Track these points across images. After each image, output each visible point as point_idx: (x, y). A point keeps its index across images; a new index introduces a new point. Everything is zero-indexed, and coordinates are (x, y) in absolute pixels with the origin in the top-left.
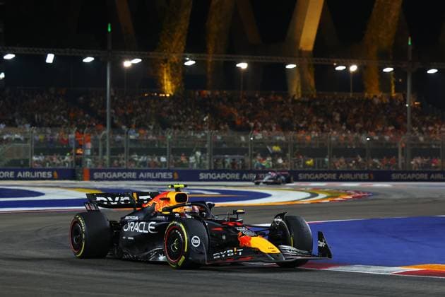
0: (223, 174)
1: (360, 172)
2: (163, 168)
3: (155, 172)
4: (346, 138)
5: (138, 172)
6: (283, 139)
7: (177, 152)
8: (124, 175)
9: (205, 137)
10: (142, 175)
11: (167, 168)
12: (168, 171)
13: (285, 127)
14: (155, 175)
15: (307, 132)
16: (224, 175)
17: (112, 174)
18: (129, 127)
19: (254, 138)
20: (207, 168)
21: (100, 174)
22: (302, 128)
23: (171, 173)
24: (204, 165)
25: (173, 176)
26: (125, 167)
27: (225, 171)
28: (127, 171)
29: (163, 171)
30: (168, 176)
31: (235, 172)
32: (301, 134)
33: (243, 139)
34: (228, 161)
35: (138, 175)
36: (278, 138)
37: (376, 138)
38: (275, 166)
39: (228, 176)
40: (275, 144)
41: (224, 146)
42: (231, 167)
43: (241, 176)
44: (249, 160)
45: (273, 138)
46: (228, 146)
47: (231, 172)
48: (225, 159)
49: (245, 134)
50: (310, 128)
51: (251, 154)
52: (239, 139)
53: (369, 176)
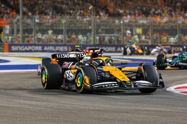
2: (60, 43)
3: (55, 46)
5: (43, 46)
6: (145, 22)
7: (69, 31)
8: (33, 48)
9: (89, 21)
10: (46, 48)
11: (63, 43)
12: (64, 45)
13: (146, 14)
14: (55, 49)
15: (162, 17)
17: (24, 48)
18: (34, 14)
19: (123, 22)
20: (92, 43)
21: (16, 47)
22: (158, 14)
23: (66, 47)
25: (68, 49)
26: (34, 43)
28: (35, 45)
29: (61, 46)
30: (64, 49)
31: (112, 46)
32: (158, 19)
33: (117, 22)
34: (107, 39)
35: (43, 48)
36: (141, 22)
38: (140, 42)
39: (107, 49)
40: (139, 26)
41: (102, 27)
42: (109, 43)
43: (116, 49)
44: (121, 37)
45: (138, 22)
46: (105, 27)
47: (109, 46)
48: (104, 37)
49: (118, 19)
50: (163, 15)
51: (123, 34)
52: (114, 22)
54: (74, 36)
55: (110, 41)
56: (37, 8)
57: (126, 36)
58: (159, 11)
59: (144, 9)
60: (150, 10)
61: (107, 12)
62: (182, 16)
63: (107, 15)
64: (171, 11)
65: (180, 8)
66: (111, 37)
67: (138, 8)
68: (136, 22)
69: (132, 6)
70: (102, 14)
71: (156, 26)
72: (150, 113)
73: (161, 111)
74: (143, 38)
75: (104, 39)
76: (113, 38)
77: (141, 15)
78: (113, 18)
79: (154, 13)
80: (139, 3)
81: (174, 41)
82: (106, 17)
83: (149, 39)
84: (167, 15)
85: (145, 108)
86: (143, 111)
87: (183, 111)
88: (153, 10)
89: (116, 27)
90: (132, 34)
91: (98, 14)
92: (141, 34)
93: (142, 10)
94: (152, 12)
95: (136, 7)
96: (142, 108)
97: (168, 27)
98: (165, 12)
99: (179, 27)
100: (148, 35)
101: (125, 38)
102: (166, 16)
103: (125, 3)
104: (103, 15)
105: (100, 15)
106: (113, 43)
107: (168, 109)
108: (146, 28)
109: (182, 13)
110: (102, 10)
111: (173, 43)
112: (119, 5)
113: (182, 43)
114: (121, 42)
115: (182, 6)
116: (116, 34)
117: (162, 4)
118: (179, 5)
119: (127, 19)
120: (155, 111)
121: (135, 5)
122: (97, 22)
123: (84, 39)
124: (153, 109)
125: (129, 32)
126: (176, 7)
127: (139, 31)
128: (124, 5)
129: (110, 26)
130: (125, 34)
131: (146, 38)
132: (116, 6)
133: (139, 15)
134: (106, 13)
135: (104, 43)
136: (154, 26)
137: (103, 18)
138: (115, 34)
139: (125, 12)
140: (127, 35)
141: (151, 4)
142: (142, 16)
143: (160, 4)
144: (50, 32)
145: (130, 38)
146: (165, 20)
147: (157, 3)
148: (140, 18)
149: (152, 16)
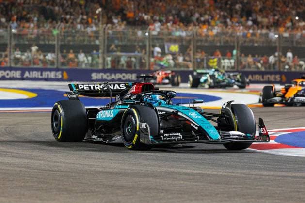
0: (117, 75)
1: (271, 73)
2: (49, 67)
3: (41, 70)
4: (253, 35)
5: (23, 71)
6: (184, 34)
7: (65, 48)
8: (8, 74)
9: (96, 32)
10: (27, 74)
11: (55, 67)
12: (57, 70)
13: (186, 21)
14: (41, 75)
15: (210, 27)
16: (119, 76)
18: (9, 20)
19: (149, 33)
20: (101, 67)
22: (204, 22)
23: (60, 72)
24: (97, 63)
25: (62, 76)
26: (8, 65)
27: (121, 71)
28: (11, 69)
29: (51, 70)
30: (56, 76)
31: (131, 72)
32: (204, 30)
33: (140, 33)
34: (123, 60)
35: (23, 74)
36: (178, 34)
37: (286, 35)
38: (176, 65)
39: (124, 77)
40: (174, 41)
41: (116, 42)
44: (146, 58)
45: (173, 34)
46: (122, 41)
47: (126, 72)
48: (119, 57)
49: (141, 29)
50: (213, 23)
51: (149, 51)
52: (135, 34)
53: (281, 77)
54: (71, 56)
55: (129, 63)
56: (14, 11)
57: (153, 57)
58: (206, 17)
59: (183, 13)
60: (192, 15)
61: (124, 18)
62: (243, 25)
63: (125, 22)
64: (225, 17)
65: (239, 13)
66: (131, 57)
67: (173, 12)
68: (170, 34)
69: (163, 9)
70: (116, 21)
71: (201, 41)
72: (191, 177)
73: (208, 175)
74: (181, 59)
75: (119, 61)
76: (133, 59)
77: (178, 23)
78: (134, 28)
79: (198, 19)
80: (175, 5)
81: (229, 65)
82: (123, 27)
83: (190, 61)
84: (218, 22)
85: (184, 170)
86: (180, 174)
87: (244, 176)
88: (197, 15)
89: (138, 42)
90: (163, 54)
91: (109, 21)
92: (177, 54)
93: (178, 15)
94: (194, 18)
95: (170, 11)
96: (179, 170)
97: (220, 43)
98: (216, 19)
99: (238, 43)
100: (189, 54)
101: (152, 60)
102: (217, 25)
103: (152, 4)
104: (118, 23)
105: (113, 24)
106: (133, 68)
107: (220, 172)
108: (184, 43)
109: (243, 20)
110: (117, 14)
111: (228, 67)
112: (144, 7)
113: (241, 69)
114: (146, 66)
115: (243, 10)
116: (138, 52)
117: (211, 6)
118: (239, 7)
119: (156, 29)
120: (200, 174)
121: (168, 8)
122: (108, 34)
123: (88, 60)
124: (195, 171)
125: (158, 49)
126: (234, 11)
127: (175, 48)
128: (150, 7)
129: (129, 40)
130: (153, 52)
131: (184, 60)
132: (138, 9)
133: (174, 23)
134: (123, 20)
135: (120, 67)
136: (198, 41)
137: (118, 27)
138: (136, 53)
139: (152, 17)
140: (155, 54)
141: (194, 6)
142: (179, 25)
143: (208, 5)
144: (34, 49)
145: (161, 59)
146: (215, 31)
147: (203, 5)
148: (176, 29)
149: (195, 25)
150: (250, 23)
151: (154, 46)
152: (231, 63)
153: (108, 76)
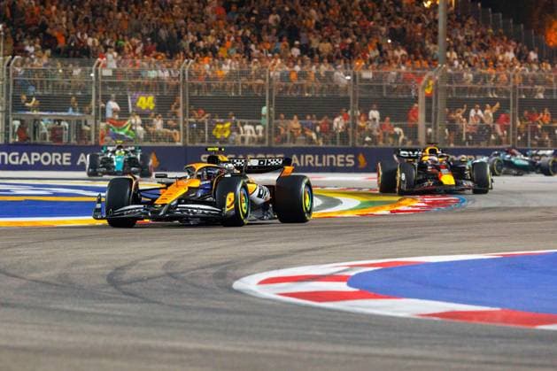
0: (34, 154)
1: (336, 152)
4: (302, 75)
6: (164, 75)
13: (170, 48)
15: (216, 61)
16: (36, 157)
19: (96, 72)
22: (205, 51)
27: (40, 148)
31: (62, 149)
32: (206, 66)
33: (77, 72)
36: (153, 74)
37: (368, 75)
39: (46, 159)
40: (146, 88)
41: (32, 89)
42: (51, 139)
43: (74, 159)
44: (91, 121)
45: (143, 74)
46: (42, 88)
47: (51, 149)
48: (36, 120)
49: (81, 65)
50: (222, 52)
51: (97, 109)
52: (68, 74)
53: (355, 159)
55: (56, 133)
58: (211, 40)
59: (163, 33)
60: (180, 37)
61: (48, 43)
62: (281, 58)
63: (48, 52)
64: (246, 40)
65: (274, 31)
66: (60, 121)
67: (145, 31)
68: (137, 75)
69: (125, 25)
70: (31, 49)
71: (199, 87)
72: (185, 357)
73: (216, 353)
74: (158, 124)
77: (154, 53)
78: (66, 62)
79: (192, 45)
80: (148, 16)
81: (254, 135)
82: (45, 60)
83: (177, 128)
84: (233, 51)
85: (170, 344)
86: (162, 351)
87: (285, 353)
88: (191, 37)
89: (74, 91)
90: (124, 113)
91: (18, 50)
93: (154, 36)
94: (186, 44)
95: (138, 30)
96: (160, 343)
97: (237, 92)
98: (228, 44)
99: (271, 91)
101: (103, 125)
102: (229, 57)
103: (102, 16)
104: (34, 53)
105: (26, 54)
106: (65, 140)
107: (241, 346)
108: (166, 93)
109: (280, 46)
110: (34, 35)
111: (252, 140)
112: (86, 20)
114: (90, 139)
115: (281, 25)
117: (218, 19)
118: (276, 20)
119: (109, 64)
120: (201, 351)
121: (135, 22)
122: (15, 74)
124: (191, 346)
126: (265, 27)
127: (146, 102)
128: (99, 20)
129: (56, 86)
130: (104, 111)
131: (166, 126)
132: (75, 26)
133: (146, 52)
134: (44, 48)
135: (38, 140)
136: (193, 87)
137: (36, 61)
138: (70, 112)
139: (102, 41)
140: (109, 114)
141: (186, 19)
142: (155, 57)
143: (213, 18)
145: (119, 124)
146: (226, 69)
147: (202, 18)
148: (150, 63)
149: (187, 57)
150: (296, 52)
151: (106, 99)
152: (257, 132)
153: (14, 158)
